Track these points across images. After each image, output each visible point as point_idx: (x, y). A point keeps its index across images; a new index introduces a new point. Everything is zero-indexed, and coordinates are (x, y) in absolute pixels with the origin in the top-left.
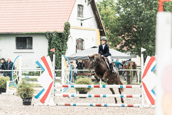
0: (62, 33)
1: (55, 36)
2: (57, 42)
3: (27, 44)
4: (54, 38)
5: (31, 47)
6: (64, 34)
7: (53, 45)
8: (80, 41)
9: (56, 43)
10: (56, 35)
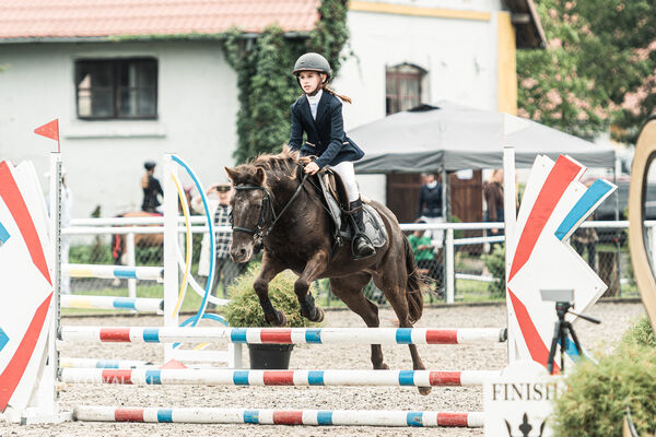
0: (307, 38)
1: (270, 52)
2: (281, 83)
3: (133, 94)
4: (267, 63)
5: (153, 107)
6: (315, 39)
7: (260, 100)
8: (409, 74)
9: (274, 89)
10: (277, 45)
